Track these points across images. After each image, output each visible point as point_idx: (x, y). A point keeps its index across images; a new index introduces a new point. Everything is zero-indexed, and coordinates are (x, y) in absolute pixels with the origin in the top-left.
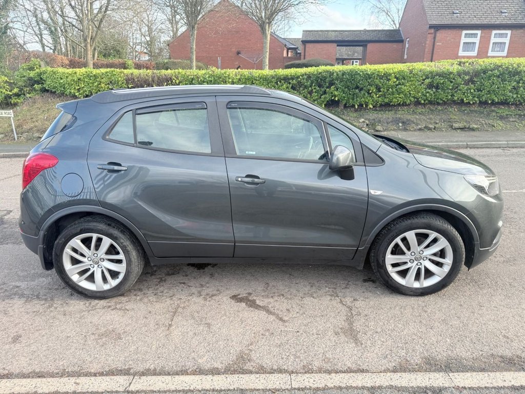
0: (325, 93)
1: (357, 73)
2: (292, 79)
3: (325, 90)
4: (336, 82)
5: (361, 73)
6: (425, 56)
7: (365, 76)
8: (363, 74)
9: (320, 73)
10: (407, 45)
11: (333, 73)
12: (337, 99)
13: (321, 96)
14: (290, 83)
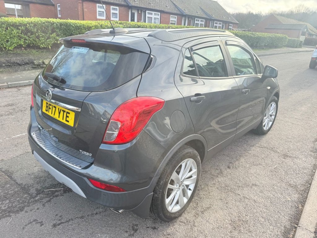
0: (49, 38)
1: (70, 25)
2: (20, 26)
3: (49, 36)
4: (57, 30)
5: (73, 25)
6: (80, 17)
7: (75, 27)
8: (74, 26)
9: (44, 23)
10: (59, 9)
11: (54, 24)
12: (59, 43)
13: (47, 40)
14: (19, 29)
